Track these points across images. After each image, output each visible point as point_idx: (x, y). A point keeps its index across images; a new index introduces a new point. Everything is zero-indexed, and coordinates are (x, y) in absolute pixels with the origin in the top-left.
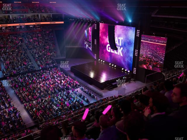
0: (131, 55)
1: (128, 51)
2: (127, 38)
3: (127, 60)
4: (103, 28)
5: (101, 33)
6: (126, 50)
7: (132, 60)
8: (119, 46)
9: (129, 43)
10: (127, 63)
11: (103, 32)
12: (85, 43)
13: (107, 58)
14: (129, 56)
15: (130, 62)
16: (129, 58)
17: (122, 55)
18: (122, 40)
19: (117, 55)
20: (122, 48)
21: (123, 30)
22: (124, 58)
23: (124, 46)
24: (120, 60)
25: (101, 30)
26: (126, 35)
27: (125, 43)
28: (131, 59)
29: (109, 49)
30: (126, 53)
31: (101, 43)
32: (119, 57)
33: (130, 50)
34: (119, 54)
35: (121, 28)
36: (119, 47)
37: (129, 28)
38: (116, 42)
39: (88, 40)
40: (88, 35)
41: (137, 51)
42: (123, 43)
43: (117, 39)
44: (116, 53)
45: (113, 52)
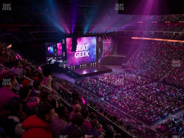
0: (95, 53)
1: (93, 52)
2: (91, 44)
3: (92, 57)
4: (70, 42)
5: (68, 45)
8: (86, 50)
9: (93, 47)
10: (92, 59)
11: (70, 44)
12: (49, 60)
13: (76, 63)
15: (94, 58)
16: (94, 56)
17: (88, 56)
19: (85, 57)
20: (88, 51)
21: (88, 40)
22: (90, 57)
23: (89, 49)
24: (87, 59)
26: (90, 42)
28: (95, 56)
29: (77, 56)
30: (91, 53)
31: (69, 54)
32: (87, 58)
33: (94, 50)
34: (86, 56)
35: (86, 39)
36: (86, 52)
37: (92, 38)
39: (56, 55)
40: (55, 50)
41: (99, 50)
42: (89, 48)
43: (84, 46)
44: (83, 56)
45: (81, 56)
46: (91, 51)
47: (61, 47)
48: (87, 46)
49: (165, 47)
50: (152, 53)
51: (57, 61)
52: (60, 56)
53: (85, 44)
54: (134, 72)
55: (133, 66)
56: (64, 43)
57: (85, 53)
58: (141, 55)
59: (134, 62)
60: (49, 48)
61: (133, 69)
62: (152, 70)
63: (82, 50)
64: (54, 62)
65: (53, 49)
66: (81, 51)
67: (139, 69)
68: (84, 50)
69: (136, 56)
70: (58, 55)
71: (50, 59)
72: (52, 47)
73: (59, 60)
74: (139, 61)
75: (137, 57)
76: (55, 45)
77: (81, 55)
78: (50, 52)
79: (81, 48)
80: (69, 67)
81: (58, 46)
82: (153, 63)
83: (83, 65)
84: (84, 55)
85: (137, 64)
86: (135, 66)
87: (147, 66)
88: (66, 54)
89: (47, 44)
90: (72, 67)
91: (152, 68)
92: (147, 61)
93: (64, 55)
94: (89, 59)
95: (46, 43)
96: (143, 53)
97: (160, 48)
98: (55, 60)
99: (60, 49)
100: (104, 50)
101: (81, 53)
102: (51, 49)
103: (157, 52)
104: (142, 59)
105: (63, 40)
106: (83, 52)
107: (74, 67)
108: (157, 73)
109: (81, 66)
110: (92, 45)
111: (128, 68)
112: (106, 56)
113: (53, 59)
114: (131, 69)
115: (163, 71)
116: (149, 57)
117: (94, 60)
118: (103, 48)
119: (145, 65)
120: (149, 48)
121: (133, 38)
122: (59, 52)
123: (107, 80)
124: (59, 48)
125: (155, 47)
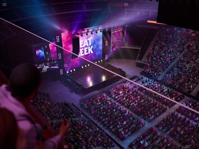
0: (101, 48)
1: (98, 46)
2: (96, 36)
3: (97, 54)
4: (68, 37)
5: (65, 43)
6: (96, 46)
7: (102, 51)
8: (89, 46)
10: (97, 56)
11: (67, 41)
13: (77, 64)
14: (99, 50)
15: (100, 53)
16: (99, 51)
17: (92, 52)
18: (91, 40)
19: (88, 54)
20: (92, 47)
22: (94, 54)
23: (93, 44)
24: (91, 57)
25: (65, 40)
27: (94, 41)
28: (100, 51)
30: (96, 49)
31: (66, 53)
32: (90, 55)
33: (99, 44)
34: (89, 53)
36: (89, 47)
38: (86, 43)
39: (48, 59)
40: (47, 53)
41: (107, 42)
42: (93, 42)
43: (86, 41)
44: (86, 54)
45: (83, 55)
46: (95, 46)
47: (55, 48)
48: (90, 39)
49: (193, 36)
50: (175, 47)
51: (51, 67)
52: (54, 61)
53: (88, 38)
54: (155, 76)
55: (152, 65)
56: (58, 41)
57: (87, 50)
58: (161, 48)
59: (152, 59)
60: (37, 52)
61: (152, 71)
62: (179, 75)
63: (84, 46)
64: (46, 69)
65: (43, 53)
66: (82, 48)
67: (161, 71)
68: (86, 46)
69: (154, 49)
70: (51, 59)
71: (41, 66)
72: (41, 49)
73: (54, 65)
74: (160, 58)
75: (156, 51)
76: (46, 47)
77: (82, 53)
78: (40, 56)
79: (82, 44)
80: (68, 72)
81: (50, 47)
82: (180, 63)
83: (86, 66)
84: (87, 52)
85: (157, 62)
86: (154, 65)
87: (172, 67)
88: (62, 55)
89: (34, 46)
90: (71, 71)
91: (180, 72)
92: (171, 60)
93: (60, 58)
94: (94, 56)
95: (32, 45)
96: (163, 44)
97: (186, 39)
98: (48, 67)
99: (54, 51)
100: (113, 42)
101: (82, 51)
102: (41, 52)
103: (182, 44)
104: (163, 54)
105: (58, 37)
106: (85, 49)
107: (74, 70)
108: (188, 82)
109: (83, 67)
110: (97, 38)
111: (145, 69)
112: (114, 49)
113: (46, 66)
114: (149, 71)
115: (195, 78)
116: (173, 52)
117: (99, 56)
118: (112, 40)
119: (169, 65)
120: (171, 36)
121: (149, 21)
122: (53, 55)
123: (123, 97)
124: (52, 49)
125: (179, 37)
